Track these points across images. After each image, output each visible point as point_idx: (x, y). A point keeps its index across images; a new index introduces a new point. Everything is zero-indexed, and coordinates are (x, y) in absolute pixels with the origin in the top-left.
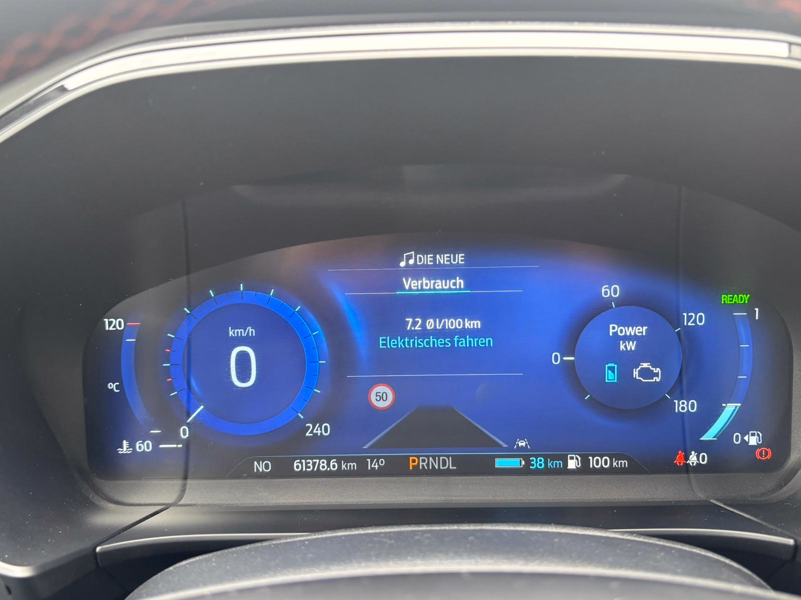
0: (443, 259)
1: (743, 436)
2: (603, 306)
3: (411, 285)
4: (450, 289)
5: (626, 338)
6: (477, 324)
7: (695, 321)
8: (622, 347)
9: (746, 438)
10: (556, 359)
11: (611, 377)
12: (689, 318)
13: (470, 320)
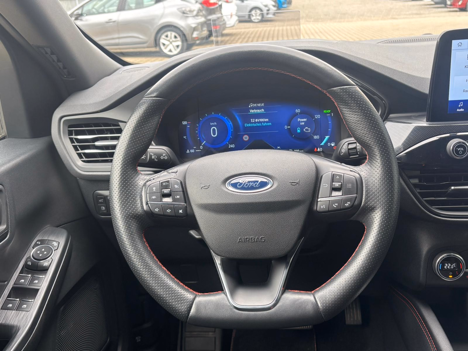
0: (259, 105)
1: (330, 144)
2: (297, 114)
3: (252, 111)
4: (261, 112)
5: (302, 122)
6: (267, 120)
7: (318, 117)
8: (301, 124)
9: (331, 144)
10: (286, 127)
11: (299, 131)
12: (316, 116)
13: (266, 119)
